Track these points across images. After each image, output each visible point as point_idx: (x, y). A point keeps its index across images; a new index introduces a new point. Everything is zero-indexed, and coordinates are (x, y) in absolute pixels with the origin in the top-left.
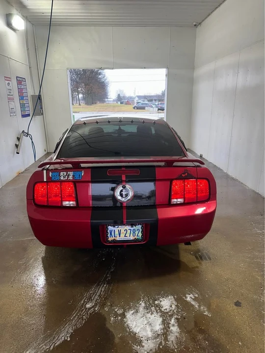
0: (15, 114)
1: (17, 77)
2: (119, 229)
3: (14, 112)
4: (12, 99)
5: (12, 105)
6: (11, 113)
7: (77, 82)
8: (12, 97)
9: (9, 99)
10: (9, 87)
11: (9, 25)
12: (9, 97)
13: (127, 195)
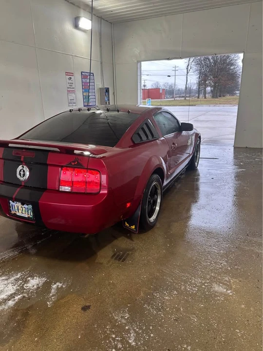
0: (75, 105)
1: (82, 72)
2: (18, 205)
3: (75, 103)
4: (73, 92)
5: (72, 96)
6: (70, 103)
7: (206, 75)
8: (73, 89)
9: (69, 91)
10: (70, 81)
11: (76, 26)
12: (69, 89)
13: (24, 175)
